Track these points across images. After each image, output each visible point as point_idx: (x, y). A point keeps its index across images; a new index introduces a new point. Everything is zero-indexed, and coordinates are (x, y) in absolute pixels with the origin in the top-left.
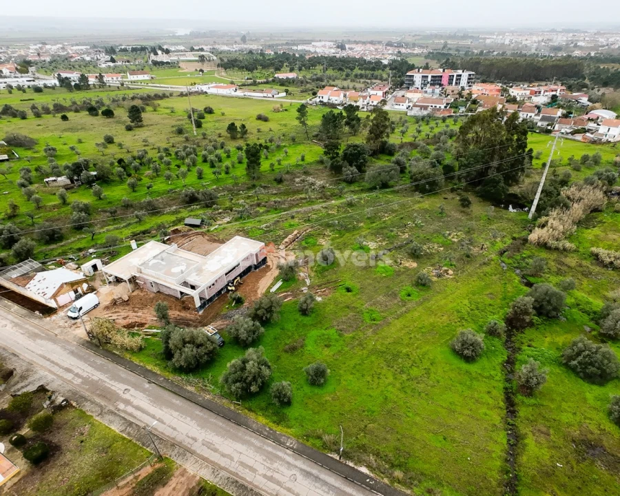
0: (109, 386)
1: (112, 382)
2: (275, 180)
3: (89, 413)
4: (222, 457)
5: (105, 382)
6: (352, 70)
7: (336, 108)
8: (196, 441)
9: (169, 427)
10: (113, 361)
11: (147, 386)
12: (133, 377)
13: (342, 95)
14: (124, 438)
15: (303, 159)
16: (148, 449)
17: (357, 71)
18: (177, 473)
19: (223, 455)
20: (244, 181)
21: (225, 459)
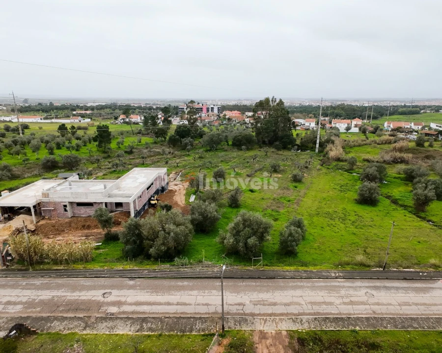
0: (76, 298)
1: (77, 294)
2: (126, 152)
3: (66, 332)
4: (287, 307)
5: (64, 296)
6: (135, 109)
7: (138, 124)
8: (244, 305)
9: (198, 305)
10: (61, 276)
11: (132, 283)
12: (102, 281)
13: (139, 118)
14: (149, 336)
15: (140, 142)
16: (194, 333)
17: (137, 110)
18: (256, 338)
19: (286, 305)
20: (97, 154)
21: (292, 307)
